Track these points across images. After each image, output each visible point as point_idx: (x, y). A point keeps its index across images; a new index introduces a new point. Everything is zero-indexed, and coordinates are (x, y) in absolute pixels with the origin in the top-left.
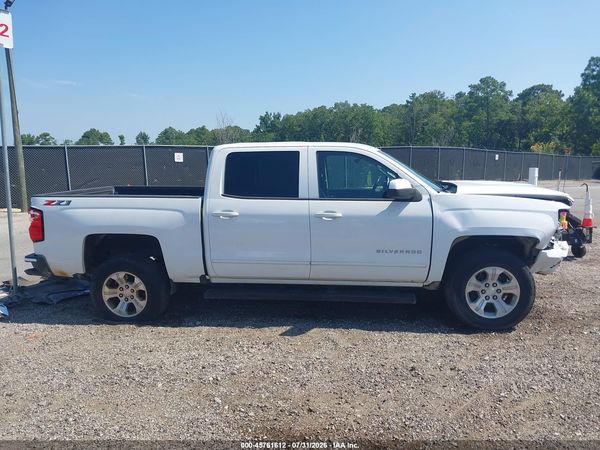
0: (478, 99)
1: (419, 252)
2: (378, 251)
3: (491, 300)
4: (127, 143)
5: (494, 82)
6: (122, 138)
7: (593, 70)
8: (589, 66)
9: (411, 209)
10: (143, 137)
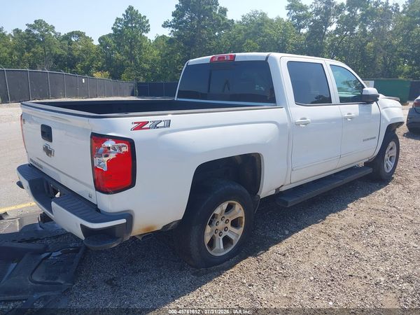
0: (34, 36)
1: (375, 138)
5: (46, 25)
7: (118, 26)
8: (116, 23)
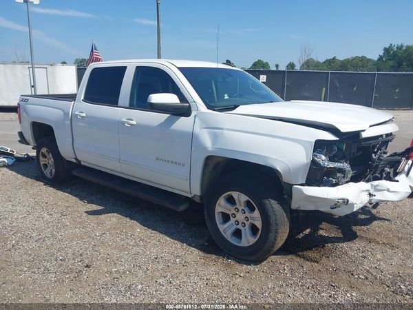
1: (183, 165)
2: (157, 159)
3: (240, 227)
4: (280, 69)
6: (277, 66)
9: (183, 123)
10: (292, 65)
